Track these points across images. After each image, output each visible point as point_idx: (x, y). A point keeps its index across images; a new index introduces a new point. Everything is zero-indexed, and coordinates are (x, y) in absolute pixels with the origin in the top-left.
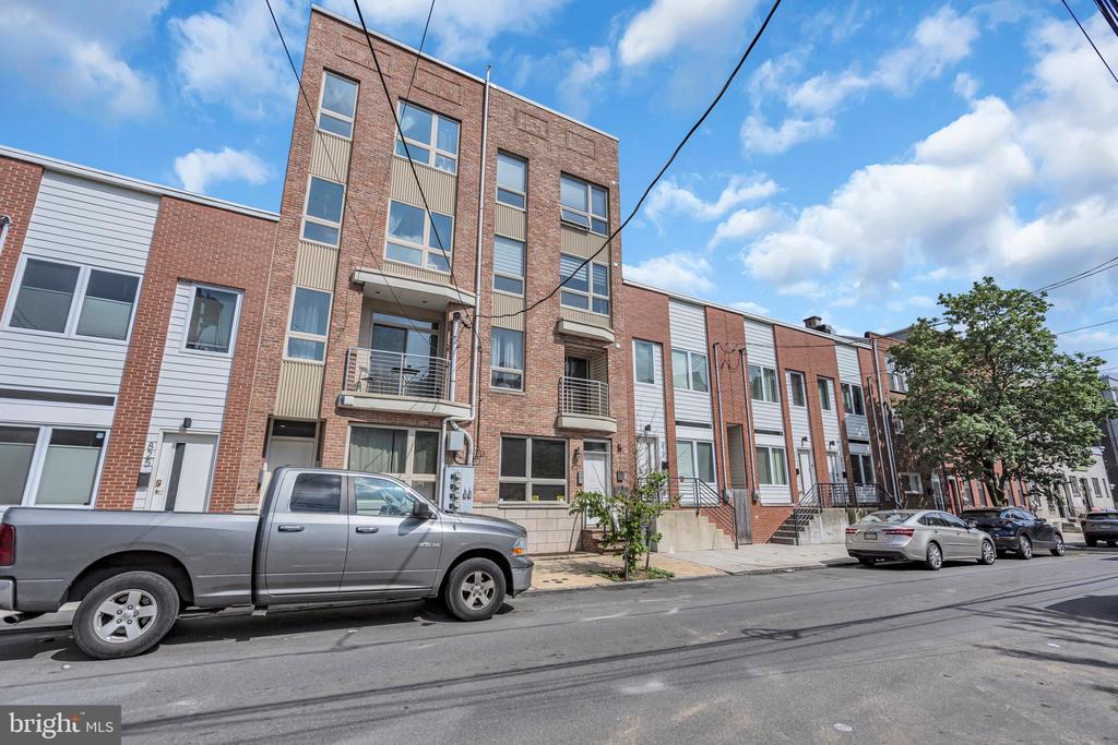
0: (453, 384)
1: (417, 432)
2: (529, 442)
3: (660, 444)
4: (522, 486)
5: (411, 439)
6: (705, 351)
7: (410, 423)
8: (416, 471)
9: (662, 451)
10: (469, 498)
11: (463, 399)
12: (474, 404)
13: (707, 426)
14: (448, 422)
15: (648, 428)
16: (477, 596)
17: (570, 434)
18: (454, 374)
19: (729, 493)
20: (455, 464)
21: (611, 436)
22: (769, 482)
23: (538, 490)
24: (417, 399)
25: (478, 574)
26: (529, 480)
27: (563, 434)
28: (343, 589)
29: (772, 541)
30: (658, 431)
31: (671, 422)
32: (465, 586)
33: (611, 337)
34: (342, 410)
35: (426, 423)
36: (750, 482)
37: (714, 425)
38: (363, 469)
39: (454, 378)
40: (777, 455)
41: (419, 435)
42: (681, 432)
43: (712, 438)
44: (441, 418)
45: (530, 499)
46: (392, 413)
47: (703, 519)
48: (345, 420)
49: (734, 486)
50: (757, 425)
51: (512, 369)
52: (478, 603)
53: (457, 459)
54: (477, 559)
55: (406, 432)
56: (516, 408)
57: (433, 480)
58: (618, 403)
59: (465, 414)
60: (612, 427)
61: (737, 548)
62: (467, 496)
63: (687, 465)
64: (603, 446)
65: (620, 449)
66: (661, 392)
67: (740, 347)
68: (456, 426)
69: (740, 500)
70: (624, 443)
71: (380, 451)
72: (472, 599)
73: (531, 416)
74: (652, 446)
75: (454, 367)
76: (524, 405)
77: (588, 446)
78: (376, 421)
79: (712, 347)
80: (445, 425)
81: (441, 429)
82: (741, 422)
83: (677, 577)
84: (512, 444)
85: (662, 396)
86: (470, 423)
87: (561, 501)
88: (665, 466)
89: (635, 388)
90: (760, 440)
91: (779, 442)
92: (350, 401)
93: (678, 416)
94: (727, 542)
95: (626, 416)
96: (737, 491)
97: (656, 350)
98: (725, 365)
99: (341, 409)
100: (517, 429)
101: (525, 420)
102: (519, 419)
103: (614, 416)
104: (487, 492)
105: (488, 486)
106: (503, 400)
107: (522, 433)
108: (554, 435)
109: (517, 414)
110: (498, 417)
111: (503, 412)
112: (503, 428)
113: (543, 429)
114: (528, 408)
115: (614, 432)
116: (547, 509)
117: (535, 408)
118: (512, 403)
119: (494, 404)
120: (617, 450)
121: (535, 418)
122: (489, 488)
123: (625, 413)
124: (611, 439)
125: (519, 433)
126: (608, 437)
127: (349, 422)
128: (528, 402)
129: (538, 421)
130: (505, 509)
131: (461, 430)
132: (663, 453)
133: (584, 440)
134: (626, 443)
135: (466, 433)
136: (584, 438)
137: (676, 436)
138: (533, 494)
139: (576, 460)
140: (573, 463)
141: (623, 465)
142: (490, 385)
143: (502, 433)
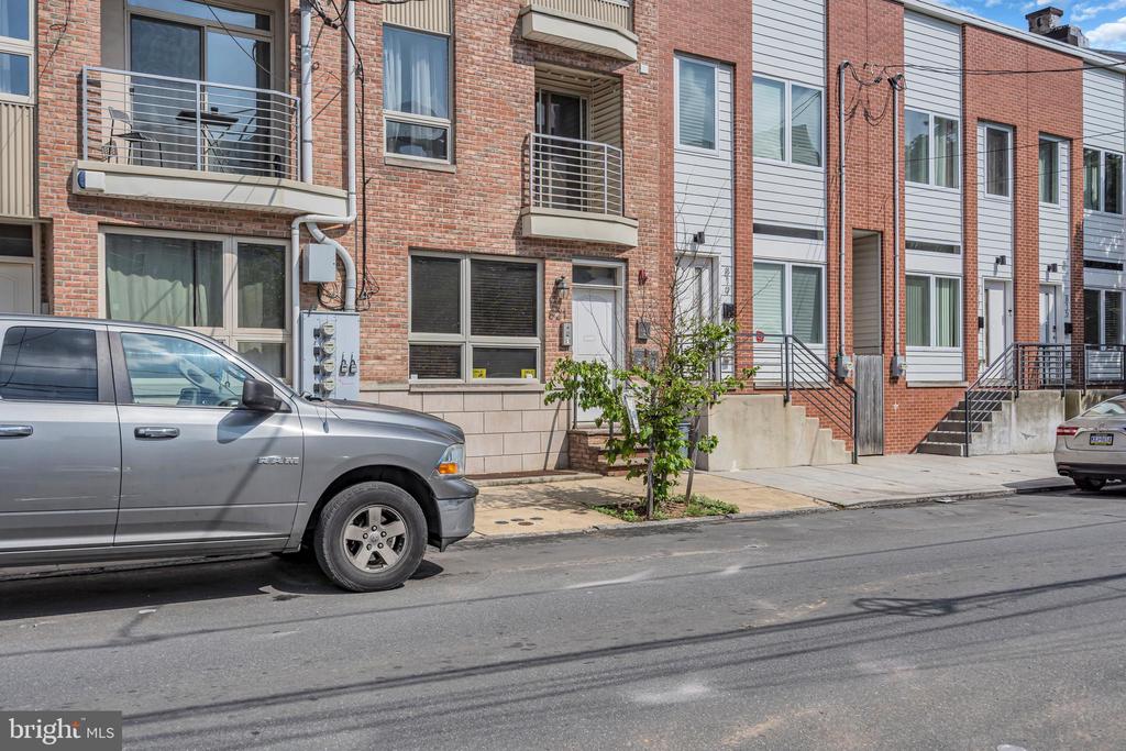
0: (309, 148)
1: (240, 246)
2: (466, 266)
3: (722, 271)
4: (455, 351)
5: (230, 261)
6: (821, 82)
7: (226, 228)
8: (244, 321)
9: (724, 282)
10: (352, 374)
11: (329, 181)
12: (353, 188)
13: (814, 235)
14: (303, 225)
15: (699, 239)
16: (375, 548)
17: (546, 250)
18: (308, 126)
19: (848, 362)
20: (320, 309)
21: (625, 255)
22: (925, 341)
23: (485, 359)
24: (237, 177)
25: (375, 512)
26: (467, 339)
27: (531, 250)
28: (120, 539)
29: (921, 449)
30: (720, 245)
31: (746, 226)
32: (351, 532)
33: (629, 50)
34: (84, 201)
35: (258, 227)
36: (889, 343)
37: (827, 234)
38: (137, 317)
39: (309, 135)
40: (946, 291)
41: (245, 252)
42: (763, 247)
43: (823, 259)
44: (288, 218)
45: (470, 374)
46: (187, 208)
47: (797, 411)
48: (90, 222)
49: (858, 349)
50: (911, 234)
51: (428, 117)
52: (377, 560)
53: (325, 299)
54: (370, 484)
55: (218, 246)
56: (437, 198)
57: (279, 339)
58: (640, 189)
59: (337, 210)
60: (624, 234)
61: (855, 462)
62: (347, 370)
63: (771, 311)
64: (610, 274)
65: (642, 280)
66: (728, 165)
67: (892, 73)
68: (318, 233)
69: (867, 376)
70: (652, 268)
71: (167, 284)
72: (364, 555)
73: (468, 214)
74: (706, 274)
75: (308, 112)
76: (453, 191)
77: (581, 274)
78: (156, 224)
79: (835, 72)
80: (296, 232)
81: (290, 239)
82: (880, 227)
83: (743, 512)
84: (432, 269)
85: (728, 175)
86: (346, 227)
87: (529, 379)
88: (730, 312)
89: (677, 157)
90: (916, 262)
91: (952, 265)
92: (96, 181)
93: (759, 216)
94: (836, 451)
95: (657, 214)
96: (863, 359)
97: (722, 77)
98: (860, 112)
99: (79, 197)
100: (438, 240)
101: (456, 221)
102: (444, 220)
103: (634, 215)
104: (386, 362)
105: (388, 351)
106: (411, 181)
107: (451, 247)
108: (514, 253)
109: (441, 210)
110: (403, 216)
111: (413, 206)
112: (413, 238)
113: (493, 240)
114: (461, 199)
115: (632, 247)
116: (502, 393)
117: (477, 198)
118: (429, 187)
119: (393, 188)
120: (637, 282)
121: (476, 218)
122: (390, 355)
123: (654, 209)
124: (625, 260)
125: (444, 247)
126: (620, 256)
127: (100, 224)
128: (462, 186)
129: (483, 224)
130: (422, 393)
131: (330, 241)
132: (727, 287)
133: (573, 261)
134: (656, 267)
135: (341, 248)
136: (574, 257)
137: (755, 254)
138: (475, 365)
139: (558, 301)
140: (552, 307)
141: (648, 310)
142: (385, 151)
143: (411, 249)
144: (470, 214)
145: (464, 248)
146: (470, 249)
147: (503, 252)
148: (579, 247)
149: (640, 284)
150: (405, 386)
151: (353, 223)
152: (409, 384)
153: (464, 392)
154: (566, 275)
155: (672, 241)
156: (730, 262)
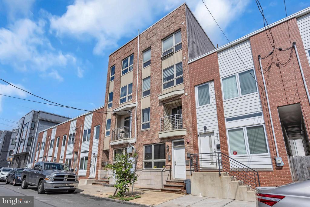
0: (131, 132)
2: (153, 146)
3: (215, 135)
4: (150, 163)
9: (216, 138)
15: (205, 128)
17: (165, 140)
21: (184, 137)
26: (153, 160)
27: (163, 141)
30: (214, 127)
33: (183, 92)
43: (263, 121)
45: (153, 168)
56: (147, 135)
59: (134, 141)
60: (184, 133)
64: (183, 143)
65: (188, 143)
66: (215, 106)
74: (212, 137)
76: (149, 133)
77: (175, 144)
88: (219, 147)
93: (228, 116)
95: (191, 125)
97: (211, 84)
101: (150, 138)
102: (148, 139)
103: (185, 128)
104: (139, 166)
106: (144, 133)
108: (159, 142)
109: (148, 137)
110: (142, 140)
111: (144, 137)
112: (144, 143)
113: (156, 140)
114: (151, 134)
115: (185, 135)
116: (157, 171)
117: (153, 133)
119: (141, 135)
121: (153, 137)
122: (140, 164)
123: (191, 124)
124: (184, 139)
125: (148, 144)
126: (182, 138)
127: (113, 149)
128: (151, 132)
130: (144, 171)
131: (132, 146)
132: (218, 140)
133: (172, 141)
134: (192, 139)
135: (133, 147)
136: (172, 140)
137: (226, 128)
138: (155, 166)
139: (168, 151)
140: (167, 152)
141: (190, 150)
142: (141, 129)
143: (144, 145)
145: (151, 143)
146: (152, 143)
147: (157, 142)
148: (172, 138)
149: (188, 144)
150: (141, 170)
151: (136, 142)
152: (142, 169)
153: (151, 171)
154: (170, 144)
155: (197, 131)
156: (218, 132)
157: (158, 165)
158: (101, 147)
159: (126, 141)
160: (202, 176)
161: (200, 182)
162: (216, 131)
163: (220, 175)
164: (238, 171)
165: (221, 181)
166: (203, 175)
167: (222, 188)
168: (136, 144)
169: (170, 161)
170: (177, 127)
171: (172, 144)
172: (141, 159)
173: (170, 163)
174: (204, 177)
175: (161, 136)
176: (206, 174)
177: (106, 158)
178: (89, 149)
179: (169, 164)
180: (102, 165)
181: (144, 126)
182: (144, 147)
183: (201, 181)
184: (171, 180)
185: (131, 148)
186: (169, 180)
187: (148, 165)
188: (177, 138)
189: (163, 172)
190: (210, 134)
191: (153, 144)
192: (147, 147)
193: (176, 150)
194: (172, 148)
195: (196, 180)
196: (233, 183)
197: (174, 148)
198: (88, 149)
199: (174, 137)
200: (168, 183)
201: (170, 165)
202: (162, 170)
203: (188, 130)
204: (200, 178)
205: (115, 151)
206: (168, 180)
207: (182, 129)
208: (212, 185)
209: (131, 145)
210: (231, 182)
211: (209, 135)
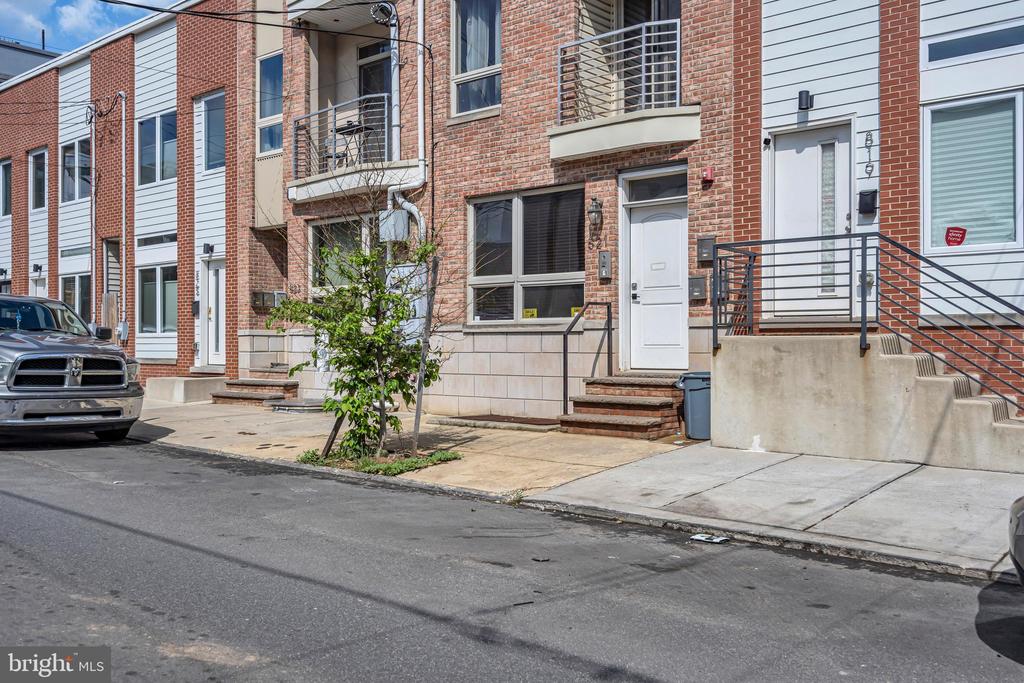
0: (396, 131)
2: (517, 205)
3: (857, 141)
4: (505, 292)
5: (365, 233)
9: (865, 158)
11: (412, 153)
12: (421, 156)
14: (393, 196)
15: (806, 101)
17: (585, 171)
18: (395, 114)
20: (407, 262)
21: (684, 152)
23: (535, 298)
26: (518, 278)
27: (570, 174)
39: (395, 121)
42: (939, 82)
44: (385, 191)
45: (521, 315)
56: (487, 144)
59: (415, 177)
60: (688, 128)
65: (707, 183)
70: (723, 163)
75: (394, 101)
76: (498, 133)
77: (637, 190)
80: (389, 203)
84: (490, 214)
95: (729, 86)
100: (489, 184)
101: (500, 163)
102: (491, 164)
103: (695, 99)
104: (448, 305)
105: (450, 296)
106: (466, 135)
107: (497, 190)
108: (552, 182)
109: (489, 155)
110: (459, 169)
111: (468, 158)
112: (467, 188)
113: (533, 173)
114: (506, 140)
115: (691, 142)
116: (542, 333)
117: (518, 134)
118: (479, 136)
119: (453, 146)
120: (700, 187)
121: (517, 154)
122: (451, 299)
123: (726, 82)
124: (684, 161)
125: (491, 191)
126: (677, 157)
127: (307, 221)
128: (505, 126)
129: (524, 159)
130: (473, 334)
131: (407, 205)
132: (869, 164)
133: (622, 177)
134: (730, 161)
135: (414, 209)
136: (620, 171)
137: (923, 97)
138: (527, 305)
139: (598, 227)
140: (592, 235)
141: (717, 221)
142: (454, 113)
143: (468, 199)
144: (513, 152)
145: (507, 187)
146: (513, 187)
147: (542, 183)
148: (623, 159)
149: (704, 188)
150: (460, 327)
151: (425, 185)
152: (464, 325)
153: (507, 333)
154: (608, 194)
155: (756, 117)
156: (874, 123)
157: (545, 302)
158: (243, 211)
159: (376, 180)
160: (771, 353)
161: (757, 383)
162: (866, 119)
163: (864, 349)
164: (961, 328)
165: (868, 379)
166: (777, 349)
167: (868, 411)
168: (427, 194)
169: (606, 281)
170: (648, 99)
171: (620, 189)
172: (455, 272)
173: (606, 293)
174: (778, 361)
175: (562, 148)
176: (793, 343)
177: (272, 269)
178: (175, 226)
179: (604, 294)
180: (254, 307)
181: (469, 96)
182: (471, 209)
183: (762, 380)
184: (610, 373)
185: (402, 216)
186: (601, 374)
187: (494, 303)
188: (648, 158)
189: (569, 336)
190: (832, 134)
191: (517, 192)
192: (489, 207)
193: (642, 222)
194: (622, 213)
195: (738, 373)
196: (927, 386)
197: (630, 211)
198: (172, 226)
199: (635, 152)
200: (593, 389)
201: (609, 300)
202: (564, 329)
203: (708, 116)
204: (761, 363)
205: (318, 230)
206: (597, 376)
207: (678, 110)
208: (818, 397)
209: (400, 200)
210: (917, 381)
211: (826, 137)
